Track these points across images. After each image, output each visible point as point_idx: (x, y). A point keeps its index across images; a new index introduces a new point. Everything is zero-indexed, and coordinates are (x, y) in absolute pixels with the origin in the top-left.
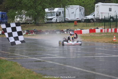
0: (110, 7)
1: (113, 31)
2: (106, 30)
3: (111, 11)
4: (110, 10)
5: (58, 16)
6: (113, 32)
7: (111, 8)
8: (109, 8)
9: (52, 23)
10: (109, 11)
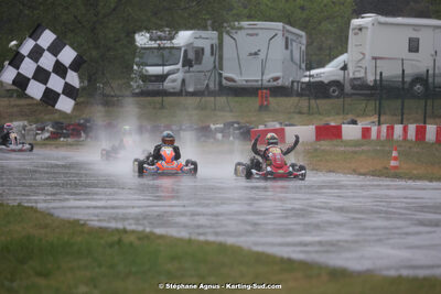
0: (414, 35)
1: (409, 133)
2: (384, 128)
3: (417, 51)
4: (414, 46)
5: (192, 66)
6: (409, 138)
7: (418, 40)
8: (410, 40)
9: (165, 93)
10: (410, 50)
